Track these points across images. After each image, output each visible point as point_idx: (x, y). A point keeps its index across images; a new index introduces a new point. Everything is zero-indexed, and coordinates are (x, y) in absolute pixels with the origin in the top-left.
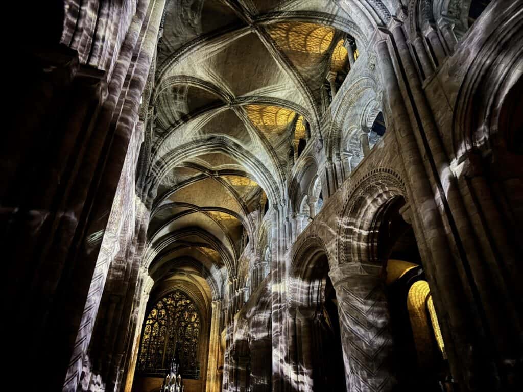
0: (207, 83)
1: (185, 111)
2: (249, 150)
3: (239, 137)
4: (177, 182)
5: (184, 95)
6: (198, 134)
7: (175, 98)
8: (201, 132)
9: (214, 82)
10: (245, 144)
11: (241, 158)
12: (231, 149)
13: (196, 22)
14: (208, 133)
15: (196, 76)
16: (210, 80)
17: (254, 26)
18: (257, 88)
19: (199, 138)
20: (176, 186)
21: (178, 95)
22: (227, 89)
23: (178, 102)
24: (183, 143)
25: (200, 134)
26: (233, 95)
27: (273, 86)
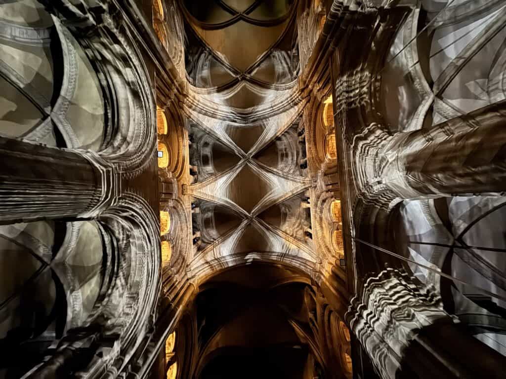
0: (268, 171)
1: (278, 142)
2: (224, 122)
3: (235, 130)
4: (270, 58)
5: (280, 153)
6: (266, 124)
7: (286, 149)
8: (263, 127)
9: (264, 172)
10: (228, 125)
11: (228, 114)
12: (238, 118)
13: (283, 208)
14: (258, 126)
15: (278, 177)
16: (267, 174)
17: (252, 218)
18: (236, 176)
19: (264, 120)
20: (271, 53)
21: (284, 152)
22: (254, 168)
23: (283, 147)
24: (276, 117)
25: (264, 125)
26: (249, 164)
27: (227, 185)
